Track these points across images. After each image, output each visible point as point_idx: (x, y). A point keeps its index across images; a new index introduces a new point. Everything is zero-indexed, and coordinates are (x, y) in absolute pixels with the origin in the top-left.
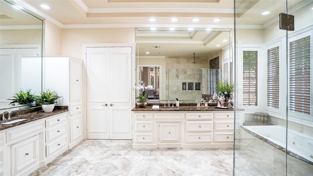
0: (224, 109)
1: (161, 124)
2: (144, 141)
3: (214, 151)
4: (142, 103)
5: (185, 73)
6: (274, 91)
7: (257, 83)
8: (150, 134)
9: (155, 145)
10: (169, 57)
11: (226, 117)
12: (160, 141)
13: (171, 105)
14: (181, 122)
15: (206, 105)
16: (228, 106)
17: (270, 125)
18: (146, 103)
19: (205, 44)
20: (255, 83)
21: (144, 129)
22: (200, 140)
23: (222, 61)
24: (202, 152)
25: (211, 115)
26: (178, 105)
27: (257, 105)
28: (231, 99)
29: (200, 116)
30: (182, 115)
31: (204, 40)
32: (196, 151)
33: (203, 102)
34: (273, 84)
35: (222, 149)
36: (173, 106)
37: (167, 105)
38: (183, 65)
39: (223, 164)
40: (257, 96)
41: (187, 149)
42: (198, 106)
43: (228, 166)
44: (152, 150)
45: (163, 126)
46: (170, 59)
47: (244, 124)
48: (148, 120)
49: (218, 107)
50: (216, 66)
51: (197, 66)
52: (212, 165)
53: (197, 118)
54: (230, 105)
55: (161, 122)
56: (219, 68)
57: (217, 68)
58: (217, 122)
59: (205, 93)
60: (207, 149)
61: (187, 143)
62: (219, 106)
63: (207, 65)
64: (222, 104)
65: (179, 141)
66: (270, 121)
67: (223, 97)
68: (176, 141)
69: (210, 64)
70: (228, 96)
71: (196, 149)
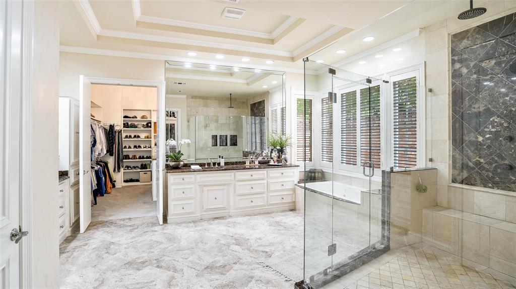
0: (278, 165)
1: (204, 188)
2: (183, 211)
3: (268, 215)
4: (177, 163)
5: (217, 121)
6: (328, 144)
7: (311, 135)
8: (192, 201)
9: (198, 215)
10: (192, 97)
11: (280, 175)
12: (204, 210)
13: (214, 164)
14: (229, 184)
15: (257, 163)
16: (281, 163)
17: (324, 181)
18: (182, 163)
19: (248, 84)
20: (309, 135)
21: (184, 196)
22: (252, 204)
23: (270, 107)
24: (255, 217)
25: (264, 174)
26: (222, 164)
27: (311, 161)
28: (285, 154)
29: (252, 176)
30: (231, 176)
31: (248, 79)
32: (249, 217)
33: (253, 159)
34: (327, 137)
35: (277, 212)
36: (217, 166)
37: (209, 164)
38: (213, 110)
39: (282, 224)
40: (311, 150)
41: (238, 216)
42: (248, 164)
43: (286, 225)
44: (194, 222)
45: (208, 190)
46: (194, 100)
47: (299, 182)
48: (189, 183)
49: (270, 164)
50: (261, 112)
51: (233, 112)
52: (270, 226)
53: (248, 177)
54: (283, 162)
55: (205, 186)
56: (264, 116)
57: (262, 116)
58: (271, 181)
59: (246, 150)
60: (260, 214)
61: (237, 209)
62: (272, 163)
63: (247, 110)
64: (275, 160)
65: (227, 207)
66: (324, 178)
67: (276, 152)
68: (224, 208)
69: (252, 109)
70: (281, 151)
71: (248, 215)
